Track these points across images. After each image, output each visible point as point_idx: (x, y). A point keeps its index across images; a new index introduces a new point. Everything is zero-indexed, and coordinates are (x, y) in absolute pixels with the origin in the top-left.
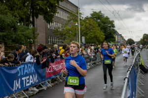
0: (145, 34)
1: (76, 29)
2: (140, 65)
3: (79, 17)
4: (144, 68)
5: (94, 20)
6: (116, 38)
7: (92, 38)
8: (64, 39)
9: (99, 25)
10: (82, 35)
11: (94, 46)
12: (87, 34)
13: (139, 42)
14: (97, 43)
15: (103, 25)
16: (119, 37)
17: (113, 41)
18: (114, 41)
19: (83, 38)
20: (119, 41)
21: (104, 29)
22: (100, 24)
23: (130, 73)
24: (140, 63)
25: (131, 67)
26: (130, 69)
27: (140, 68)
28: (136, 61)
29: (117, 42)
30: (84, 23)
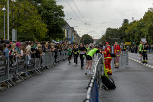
0: (109, 29)
1: (2, 17)
2: (102, 77)
4: (108, 81)
5: (32, 3)
6: (66, 33)
7: (28, 32)
9: (40, 12)
10: (12, 27)
11: (30, 44)
12: (20, 25)
13: (100, 40)
14: (36, 39)
15: (45, 11)
16: (70, 31)
17: (60, 38)
18: (62, 37)
19: (14, 32)
20: (69, 37)
21: (47, 18)
23: (92, 91)
24: (103, 73)
25: (92, 81)
26: (91, 85)
27: (103, 82)
28: (97, 71)
29: (67, 39)
30: (15, 6)
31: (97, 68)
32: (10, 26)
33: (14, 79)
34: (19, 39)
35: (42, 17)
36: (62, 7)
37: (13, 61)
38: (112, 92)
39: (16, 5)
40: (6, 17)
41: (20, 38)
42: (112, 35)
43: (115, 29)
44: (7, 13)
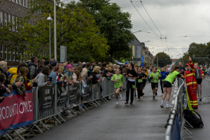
0: (193, 44)
1: (47, 29)
3: (55, 4)
4: (193, 116)
6: (133, 50)
7: (82, 49)
8: (22, 50)
9: (98, 22)
10: (60, 43)
12: (71, 40)
13: (181, 60)
14: (93, 60)
15: (105, 21)
16: (140, 48)
17: (125, 57)
18: (128, 56)
19: (63, 49)
20: (139, 56)
21: (108, 31)
22: (100, 21)
23: (172, 130)
24: (185, 106)
25: (172, 116)
26: (171, 122)
27: (185, 117)
28: (178, 102)
29: (135, 59)
30: (64, 15)
31: (178, 99)
32: (58, 41)
33: (64, 114)
34: (69, 59)
35: (101, 29)
36: (128, 15)
37: (63, 89)
38: (199, 132)
39: (66, 14)
40: (53, 30)
41: (71, 58)
42: (197, 53)
43: (201, 45)
44: (53, 23)
